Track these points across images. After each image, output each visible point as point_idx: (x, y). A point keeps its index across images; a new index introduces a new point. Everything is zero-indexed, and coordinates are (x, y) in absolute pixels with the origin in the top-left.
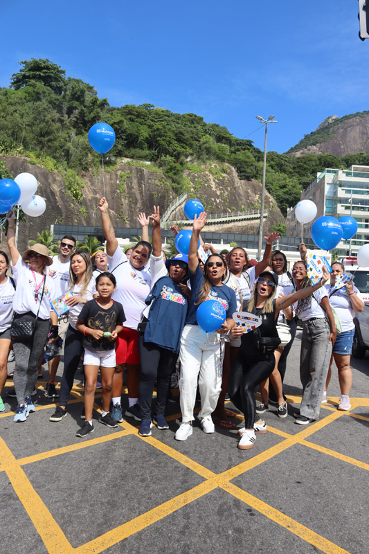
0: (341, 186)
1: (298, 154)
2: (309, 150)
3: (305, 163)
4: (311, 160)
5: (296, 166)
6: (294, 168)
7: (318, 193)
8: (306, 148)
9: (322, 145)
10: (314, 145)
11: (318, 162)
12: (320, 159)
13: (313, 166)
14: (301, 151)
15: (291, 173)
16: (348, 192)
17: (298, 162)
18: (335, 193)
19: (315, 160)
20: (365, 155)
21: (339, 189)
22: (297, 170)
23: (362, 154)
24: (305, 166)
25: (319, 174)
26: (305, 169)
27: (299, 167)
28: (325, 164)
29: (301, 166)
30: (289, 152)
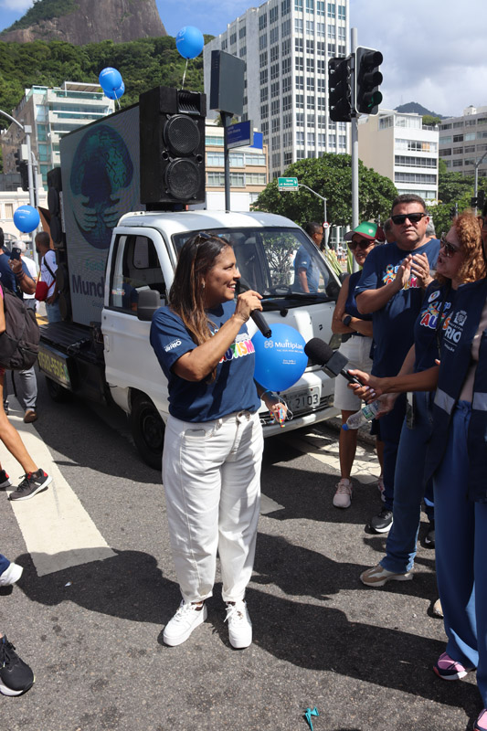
0: (51, 108)
1: (27, 35)
2: (43, 27)
3: (31, 55)
4: (40, 50)
5: (19, 58)
6: (16, 62)
7: (28, 116)
8: (38, 23)
9: (61, 20)
10: (50, 19)
11: (50, 52)
12: (52, 49)
13: (43, 59)
14: (31, 28)
15: (11, 69)
16: (60, 116)
17: (22, 53)
18: (47, 116)
19: (45, 50)
20: (112, 45)
21: (50, 113)
22: (21, 65)
23: (109, 43)
24: (32, 59)
25: (27, 91)
26: (32, 63)
27: (23, 60)
28: (59, 57)
29: (25, 60)
30: (12, 29)
